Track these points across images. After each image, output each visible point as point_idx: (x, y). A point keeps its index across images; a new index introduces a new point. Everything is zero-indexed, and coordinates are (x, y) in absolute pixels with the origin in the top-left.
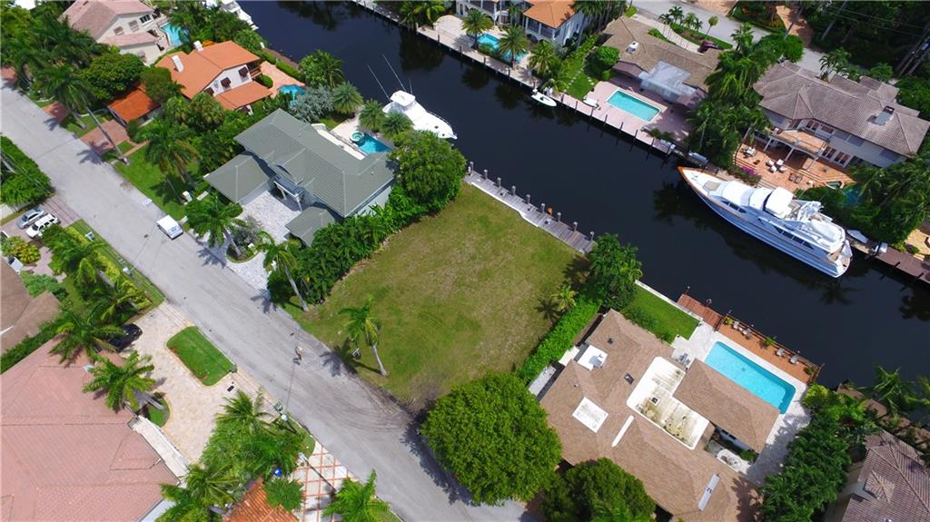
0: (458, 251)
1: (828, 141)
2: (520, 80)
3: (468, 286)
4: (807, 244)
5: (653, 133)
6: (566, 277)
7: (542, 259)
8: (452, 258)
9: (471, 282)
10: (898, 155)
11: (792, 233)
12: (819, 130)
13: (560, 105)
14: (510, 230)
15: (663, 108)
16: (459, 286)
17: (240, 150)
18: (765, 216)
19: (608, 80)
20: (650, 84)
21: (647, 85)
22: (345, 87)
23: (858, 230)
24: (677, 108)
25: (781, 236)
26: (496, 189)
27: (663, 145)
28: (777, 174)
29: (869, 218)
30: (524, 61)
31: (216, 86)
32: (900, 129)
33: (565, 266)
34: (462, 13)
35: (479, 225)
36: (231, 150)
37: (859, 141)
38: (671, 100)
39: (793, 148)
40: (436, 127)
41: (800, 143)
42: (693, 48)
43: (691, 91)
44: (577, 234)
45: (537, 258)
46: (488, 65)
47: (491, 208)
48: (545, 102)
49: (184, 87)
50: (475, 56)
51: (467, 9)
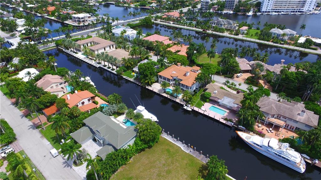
0: (159, 162)
1: (285, 122)
2: (179, 102)
3: (163, 177)
4: (287, 159)
5: (225, 119)
6: (199, 173)
7: (190, 166)
8: (156, 165)
9: (163, 175)
10: (311, 127)
11: (281, 155)
12: (281, 118)
13: (193, 110)
14: (177, 154)
15: (228, 111)
16: (159, 177)
17: (84, 125)
18: (270, 149)
19: (208, 102)
20: (222, 103)
21: (221, 104)
22: (122, 104)
23: (305, 154)
24: (232, 111)
25: (277, 156)
26: (172, 139)
27: (229, 123)
28: (270, 133)
29: (308, 149)
30: (180, 96)
31: (80, 104)
32: (309, 118)
33: (199, 168)
34: (160, 82)
35: (166, 152)
36: (81, 125)
37: (296, 122)
38: (230, 108)
39: (274, 124)
40: (152, 117)
41: (276, 123)
42: (235, 92)
43: (236, 106)
44: (202, 156)
45: (188, 165)
46: (169, 98)
47: (171, 146)
48: (188, 109)
49: (69, 104)
50: (165, 95)
51: (162, 81)
